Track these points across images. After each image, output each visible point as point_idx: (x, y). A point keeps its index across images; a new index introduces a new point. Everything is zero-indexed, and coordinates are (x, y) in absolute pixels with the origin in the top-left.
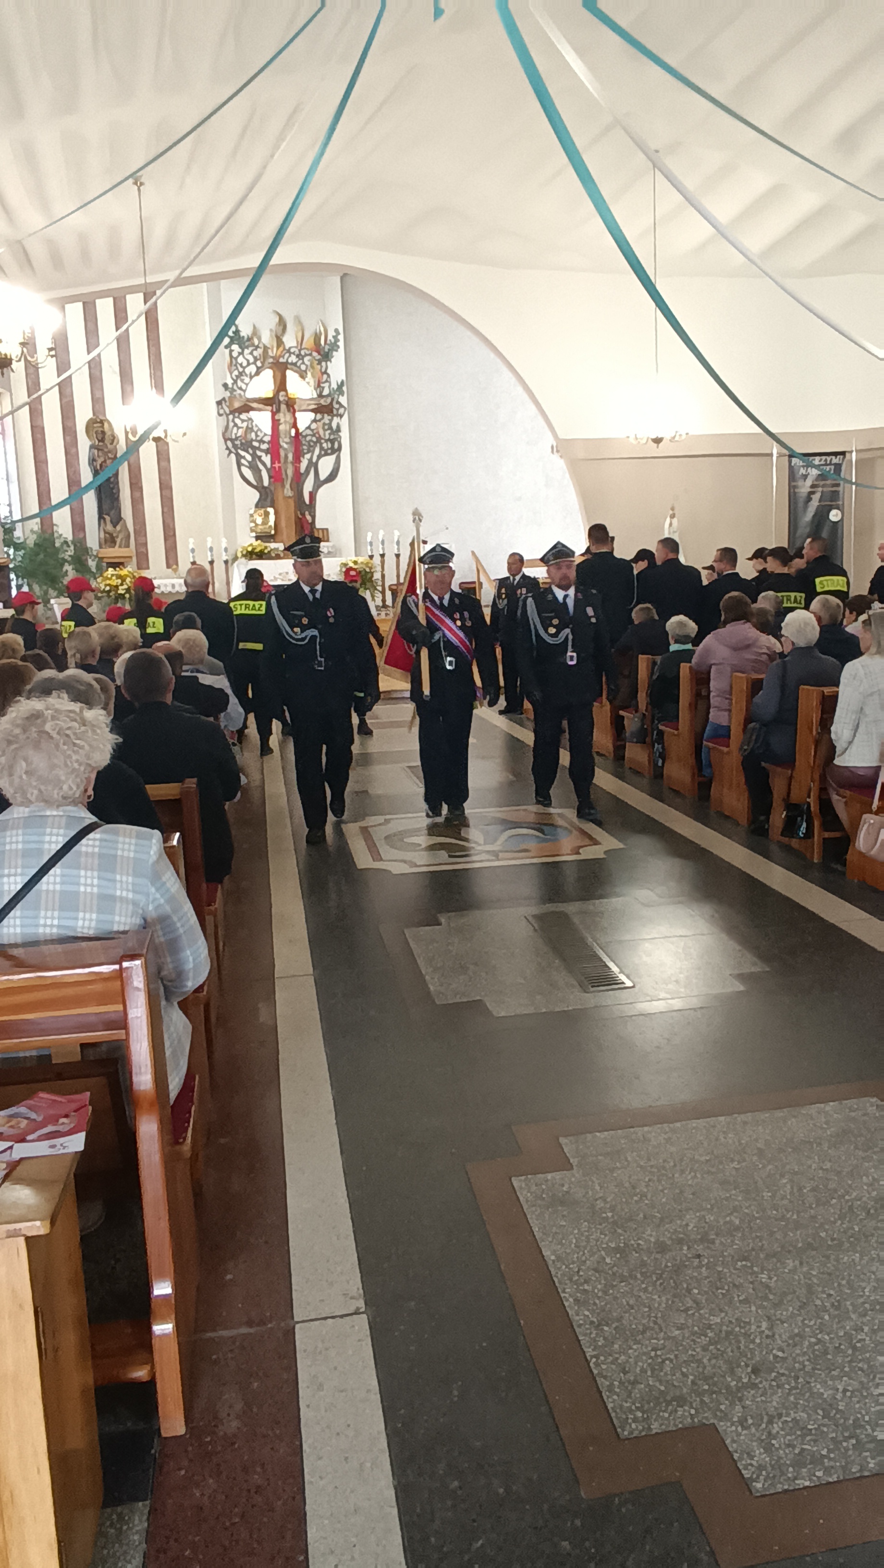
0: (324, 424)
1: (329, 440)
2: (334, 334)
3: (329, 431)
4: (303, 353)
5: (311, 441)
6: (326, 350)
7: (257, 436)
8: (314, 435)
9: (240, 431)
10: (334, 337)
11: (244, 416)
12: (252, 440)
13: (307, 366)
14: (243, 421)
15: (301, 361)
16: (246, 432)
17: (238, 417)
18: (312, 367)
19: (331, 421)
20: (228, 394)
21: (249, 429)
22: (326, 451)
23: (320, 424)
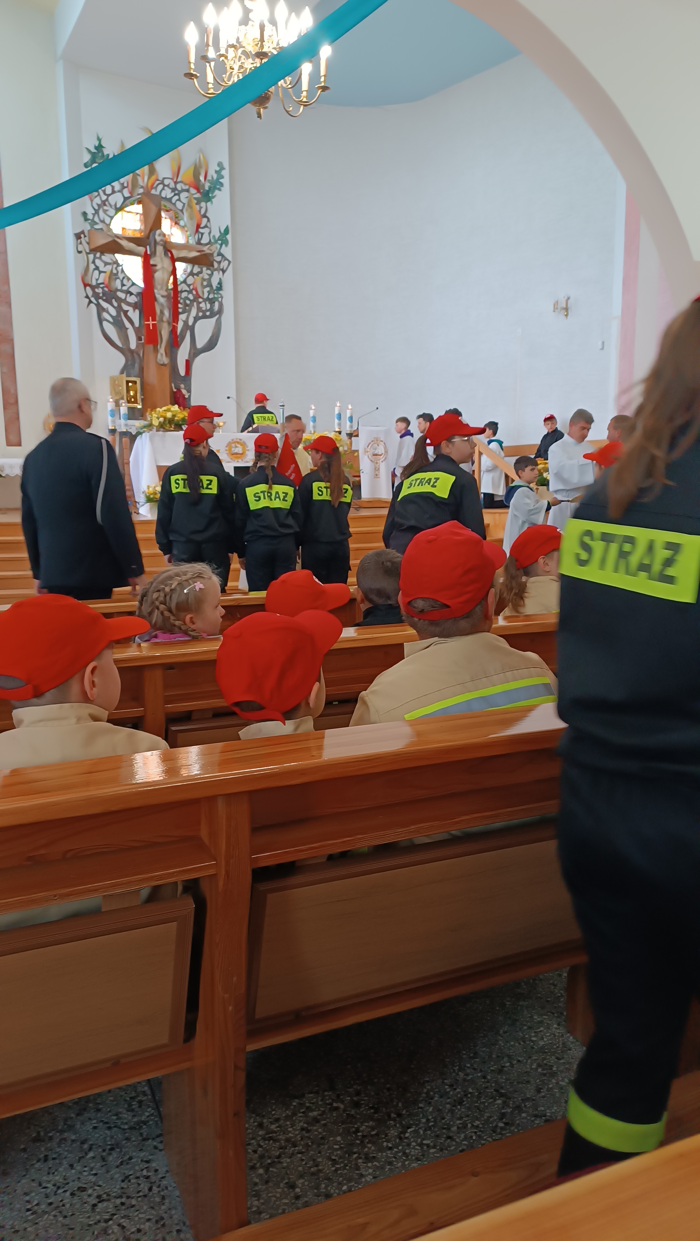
0: (203, 280)
1: (208, 299)
2: (218, 169)
3: (208, 289)
4: (179, 187)
5: (187, 298)
6: (207, 188)
7: (123, 285)
8: (190, 292)
9: (102, 274)
10: (216, 172)
11: (107, 257)
12: (117, 290)
13: (184, 204)
14: (106, 264)
15: (177, 197)
16: (110, 278)
17: (100, 258)
18: (190, 206)
19: (211, 275)
20: (87, 227)
21: (113, 276)
22: (204, 312)
23: (198, 279)
